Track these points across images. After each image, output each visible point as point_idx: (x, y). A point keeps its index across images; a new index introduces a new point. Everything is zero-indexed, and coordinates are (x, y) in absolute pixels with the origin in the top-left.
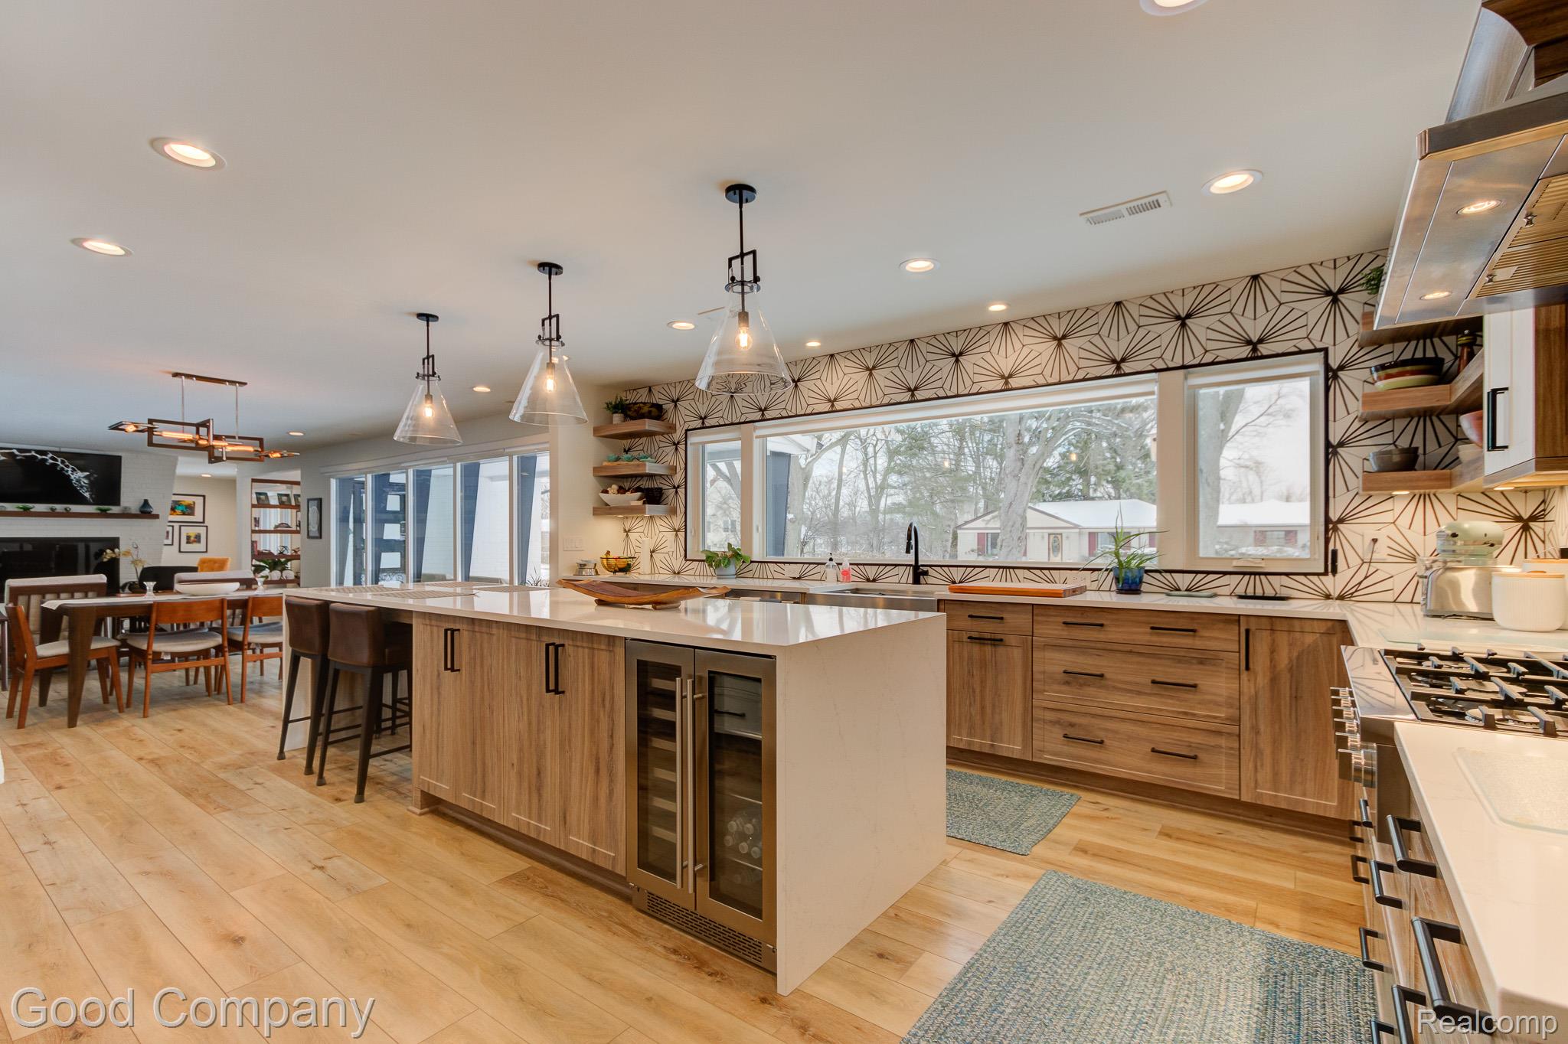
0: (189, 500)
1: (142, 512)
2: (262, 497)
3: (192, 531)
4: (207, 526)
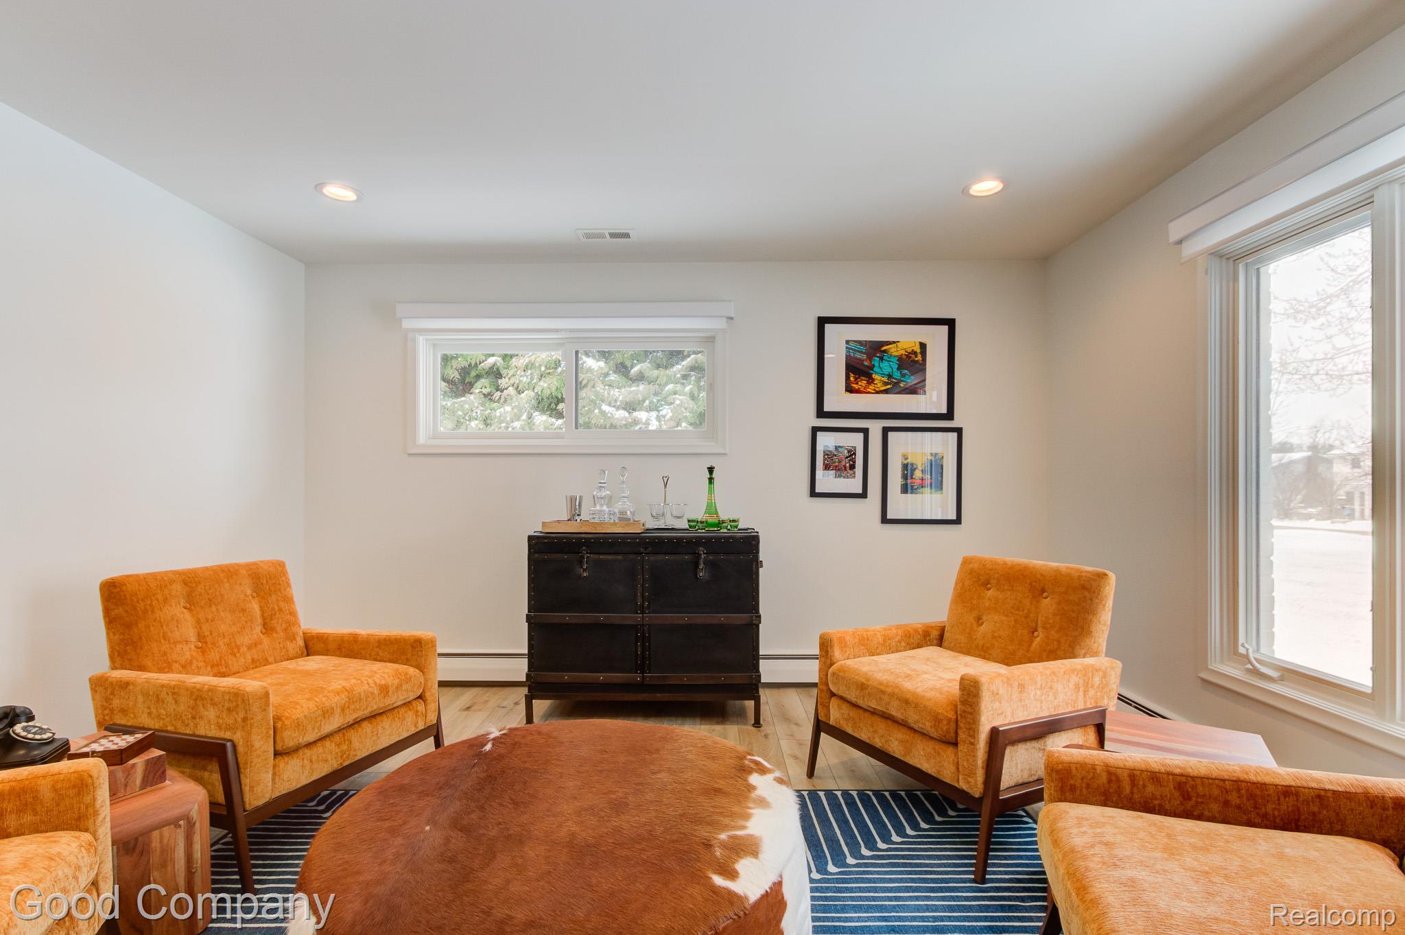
0: (905, 338)
4: (959, 431)
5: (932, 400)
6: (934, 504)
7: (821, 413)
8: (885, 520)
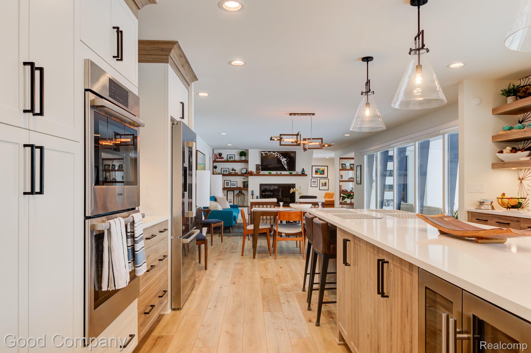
0: (322, 168)
1: (302, 173)
2: (344, 166)
3: (323, 181)
4: (328, 179)
5: (325, 175)
6: (326, 188)
7: (312, 177)
8: (320, 190)
